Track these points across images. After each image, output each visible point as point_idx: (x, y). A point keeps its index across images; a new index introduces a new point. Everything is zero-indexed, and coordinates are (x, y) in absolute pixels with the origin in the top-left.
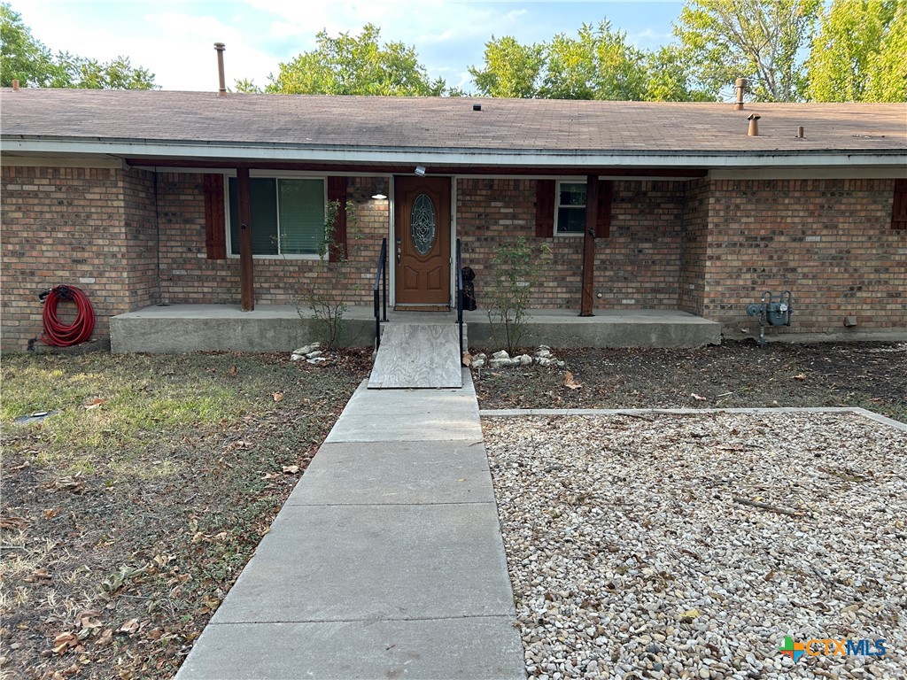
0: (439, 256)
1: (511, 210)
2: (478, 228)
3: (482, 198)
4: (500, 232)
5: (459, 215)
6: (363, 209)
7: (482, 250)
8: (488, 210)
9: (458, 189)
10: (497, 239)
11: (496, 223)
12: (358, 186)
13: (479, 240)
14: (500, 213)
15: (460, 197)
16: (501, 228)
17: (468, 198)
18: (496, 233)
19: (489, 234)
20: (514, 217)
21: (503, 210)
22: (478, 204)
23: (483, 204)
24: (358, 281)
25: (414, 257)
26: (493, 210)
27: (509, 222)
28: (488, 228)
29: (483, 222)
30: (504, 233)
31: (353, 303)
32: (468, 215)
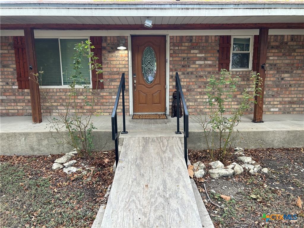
0: (159, 84)
1: (203, 55)
2: (183, 66)
3: (185, 48)
4: (197, 68)
5: (171, 59)
6: (112, 56)
7: (185, 80)
8: (189, 55)
9: (170, 43)
10: (195, 73)
11: (194, 63)
12: (109, 42)
13: (183, 74)
14: (196, 57)
15: (172, 48)
16: (197, 66)
17: (177, 48)
18: (194, 70)
19: (190, 70)
20: (205, 59)
21: (198, 55)
22: (183, 51)
23: (186, 52)
24: (110, 101)
25: (144, 85)
26: (192, 55)
27: (202, 62)
28: (189, 66)
29: (186, 63)
30: (199, 69)
31: (108, 114)
32: (177, 59)
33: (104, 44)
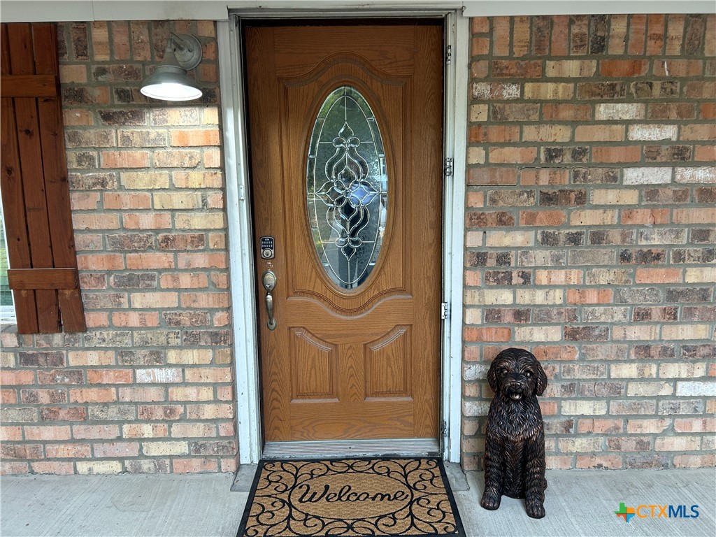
0: (402, 291)
1: (669, 132)
2: (548, 199)
3: (563, 91)
4: (628, 211)
5: (478, 156)
6: (127, 143)
7: (559, 277)
8: (585, 134)
9: (473, 60)
10: (615, 236)
11: (613, 181)
12: (101, 56)
13: (548, 240)
14: (627, 143)
15: (483, 89)
16: (631, 198)
17: (512, 91)
18: (611, 218)
19: (586, 218)
20: (680, 155)
21: (638, 133)
22: (547, 112)
23: (567, 113)
24: (127, 395)
25: (319, 297)
26: (600, 134)
27: (657, 176)
28: (582, 199)
29: (565, 179)
30: (642, 217)
31: (116, 467)
32: (513, 155)
33: (73, 73)
